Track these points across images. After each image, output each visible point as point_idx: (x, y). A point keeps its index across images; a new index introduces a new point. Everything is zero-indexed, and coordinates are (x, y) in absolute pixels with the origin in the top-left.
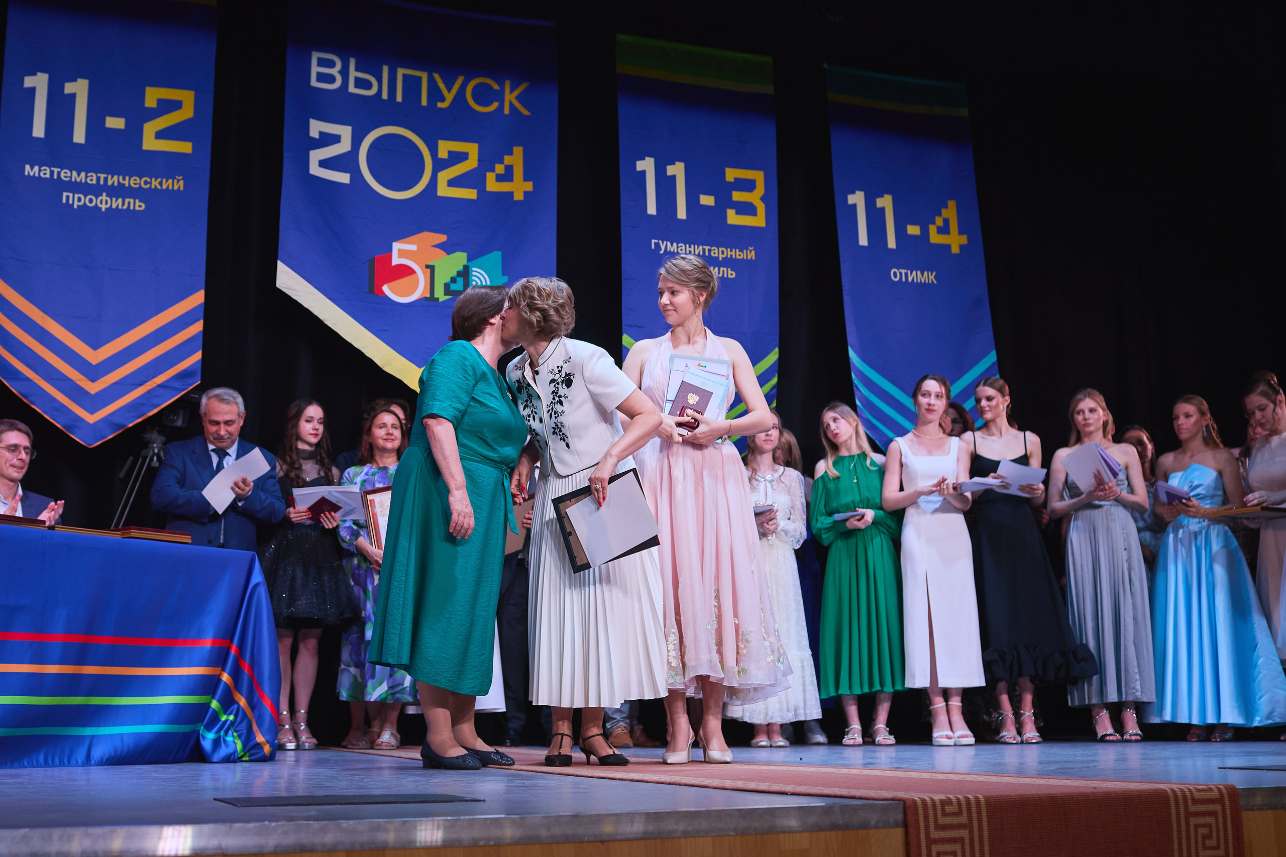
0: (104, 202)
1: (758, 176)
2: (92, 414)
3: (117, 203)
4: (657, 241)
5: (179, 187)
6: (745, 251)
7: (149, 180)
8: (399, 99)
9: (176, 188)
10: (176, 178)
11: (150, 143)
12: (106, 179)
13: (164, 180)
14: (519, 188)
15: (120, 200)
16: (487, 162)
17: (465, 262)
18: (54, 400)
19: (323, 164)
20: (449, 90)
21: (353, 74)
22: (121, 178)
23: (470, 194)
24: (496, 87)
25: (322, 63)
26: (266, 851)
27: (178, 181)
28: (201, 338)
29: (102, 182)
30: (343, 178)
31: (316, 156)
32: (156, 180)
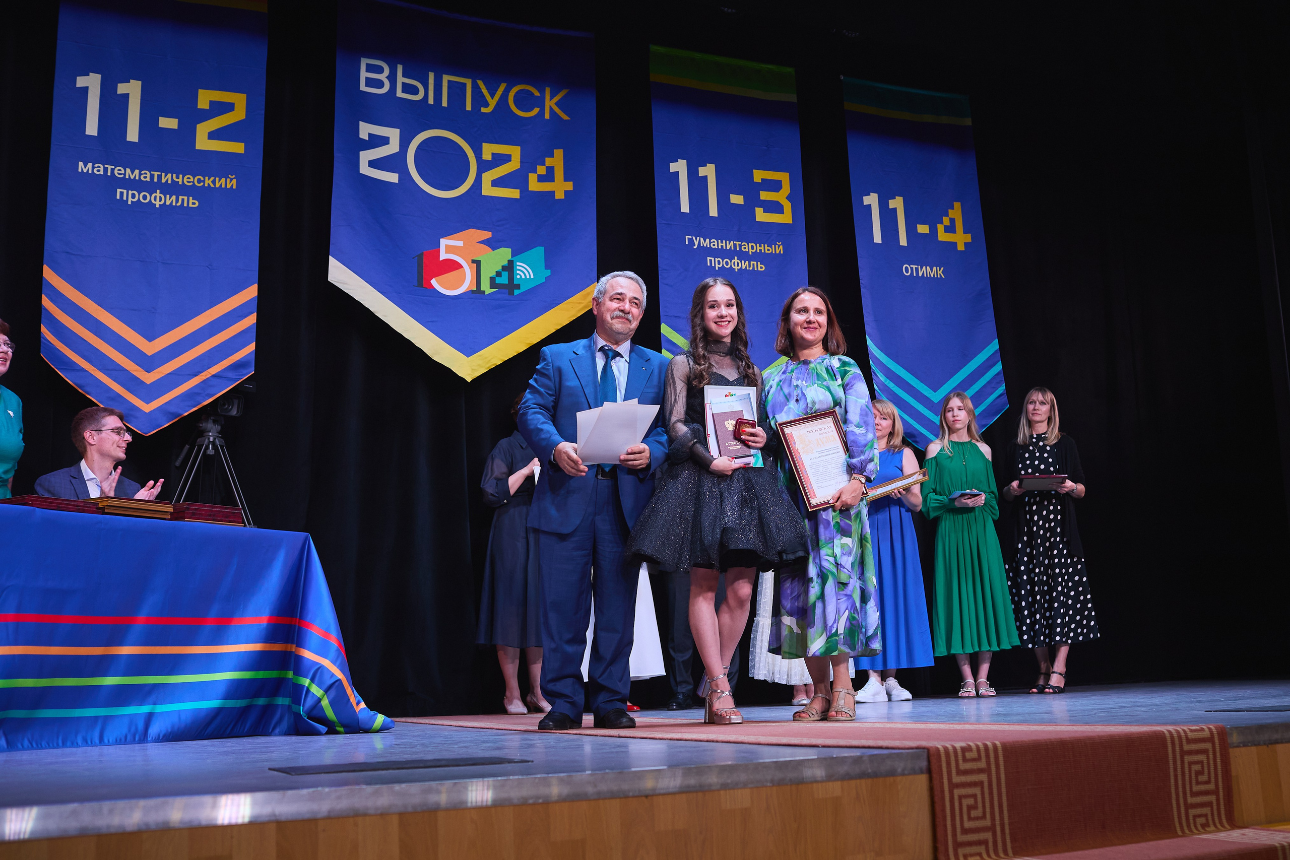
0: (158, 199)
1: (784, 177)
2: (147, 403)
3: (171, 200)
4: (691, 237)
5: (232, 185)
6: (773, 246)
7: (202, 179)
8: (445, 104)
9: (229, 186)
10: (229, 178)
11: (203, 143)
12: (159, 177)
13: (217, 179)
14: (560, 187)
15: (174, 197)
16: (528, 165)
17: (510, 258)
18: (110, 390)
19: (373, 164)
20: (492, 96)
21: (401, 79)
22: (174, 176)
23: (514, 194)
24: (537, 94)
25: (370, 68)
26: (319, 816)
27: (231, 180)
28: (255, 330)
29: (156, 180)
30: (393, 178)
31: (366, 156)
32: (209, 180)
